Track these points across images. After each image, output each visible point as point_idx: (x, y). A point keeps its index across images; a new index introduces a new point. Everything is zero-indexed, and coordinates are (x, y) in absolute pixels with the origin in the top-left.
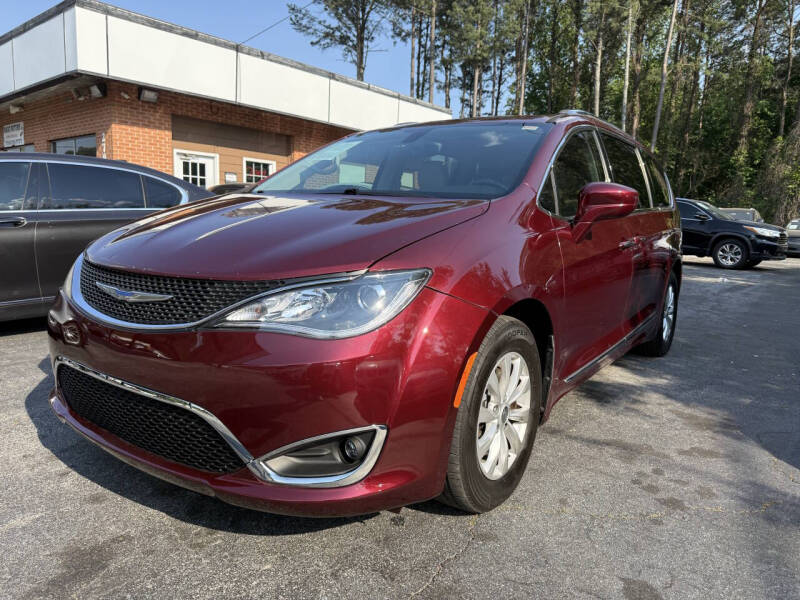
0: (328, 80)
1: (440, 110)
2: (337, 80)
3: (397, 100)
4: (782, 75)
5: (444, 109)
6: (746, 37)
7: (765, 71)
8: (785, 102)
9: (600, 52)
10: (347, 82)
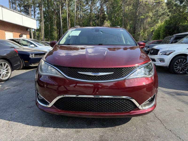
0: (1, 7)
1: (33, 19)
2: (4, 8)
3: (22, 15)
4: (96, 17)
5: (34, 19)
6: (89, 8)
7: (93, 16)
8: (97, 23)
9: (60, 7)
10: (7, 9)
